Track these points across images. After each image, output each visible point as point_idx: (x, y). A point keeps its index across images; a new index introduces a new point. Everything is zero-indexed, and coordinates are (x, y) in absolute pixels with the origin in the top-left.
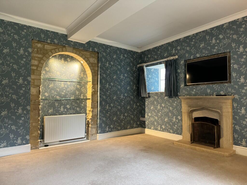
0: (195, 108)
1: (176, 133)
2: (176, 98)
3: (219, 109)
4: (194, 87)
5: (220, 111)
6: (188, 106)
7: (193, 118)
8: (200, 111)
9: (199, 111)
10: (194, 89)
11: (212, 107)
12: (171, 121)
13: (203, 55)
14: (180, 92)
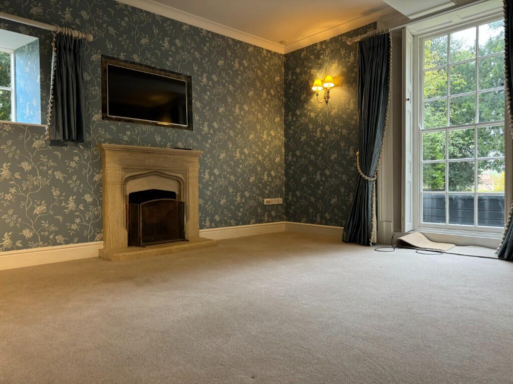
0: (136, 172)
1: (76, 239)
2: (79, 148)
3: (180, 173)
4: (129, 126)
5: (183, 176)
6: (123, 168)
7: (126, 196)
8: (145, 178)
9: (140, 179)
10: (128, 129)
11: (171, 169)
12: (60, 210)
13: (147, 62)
14: (90, 133)
